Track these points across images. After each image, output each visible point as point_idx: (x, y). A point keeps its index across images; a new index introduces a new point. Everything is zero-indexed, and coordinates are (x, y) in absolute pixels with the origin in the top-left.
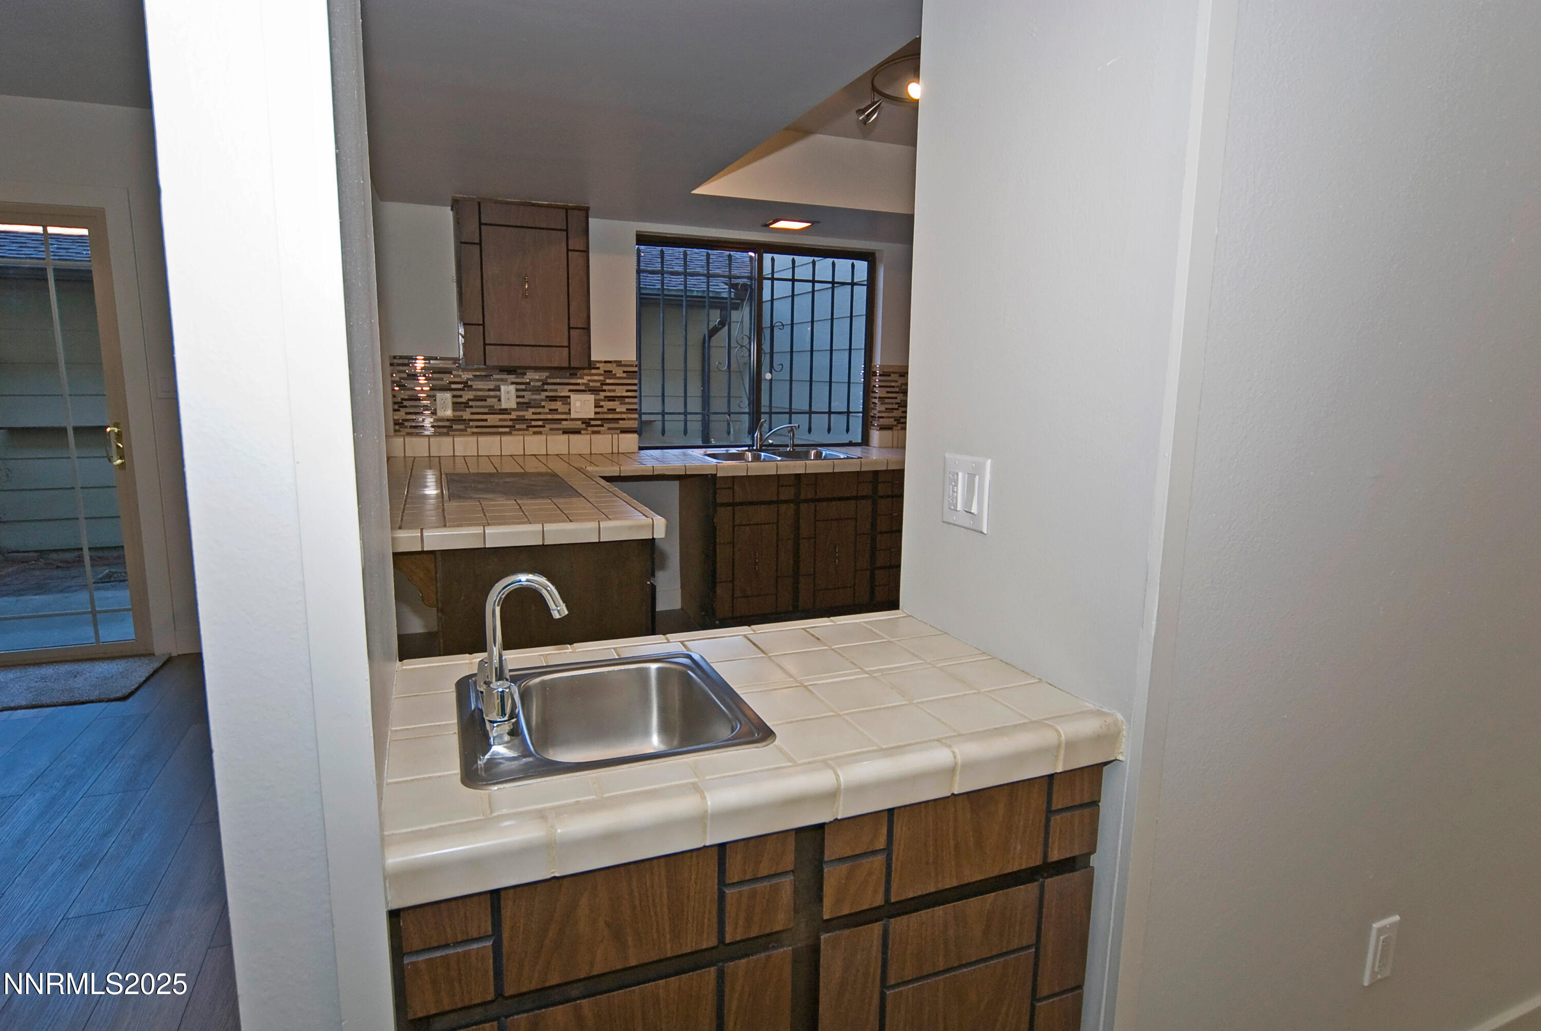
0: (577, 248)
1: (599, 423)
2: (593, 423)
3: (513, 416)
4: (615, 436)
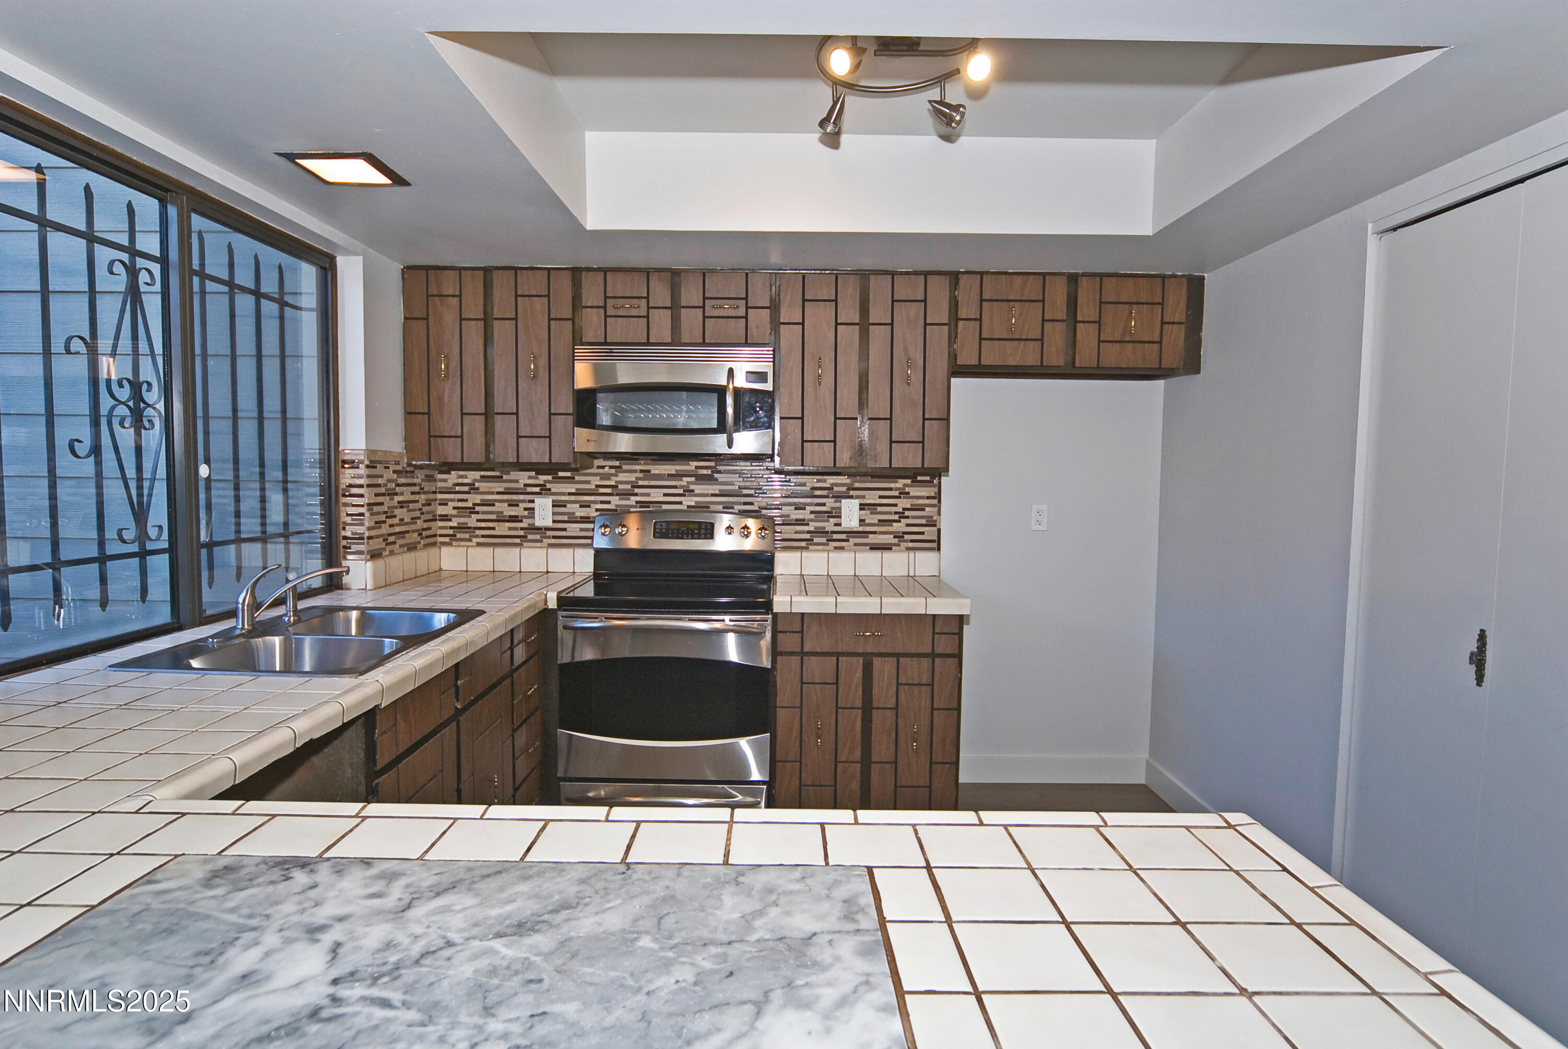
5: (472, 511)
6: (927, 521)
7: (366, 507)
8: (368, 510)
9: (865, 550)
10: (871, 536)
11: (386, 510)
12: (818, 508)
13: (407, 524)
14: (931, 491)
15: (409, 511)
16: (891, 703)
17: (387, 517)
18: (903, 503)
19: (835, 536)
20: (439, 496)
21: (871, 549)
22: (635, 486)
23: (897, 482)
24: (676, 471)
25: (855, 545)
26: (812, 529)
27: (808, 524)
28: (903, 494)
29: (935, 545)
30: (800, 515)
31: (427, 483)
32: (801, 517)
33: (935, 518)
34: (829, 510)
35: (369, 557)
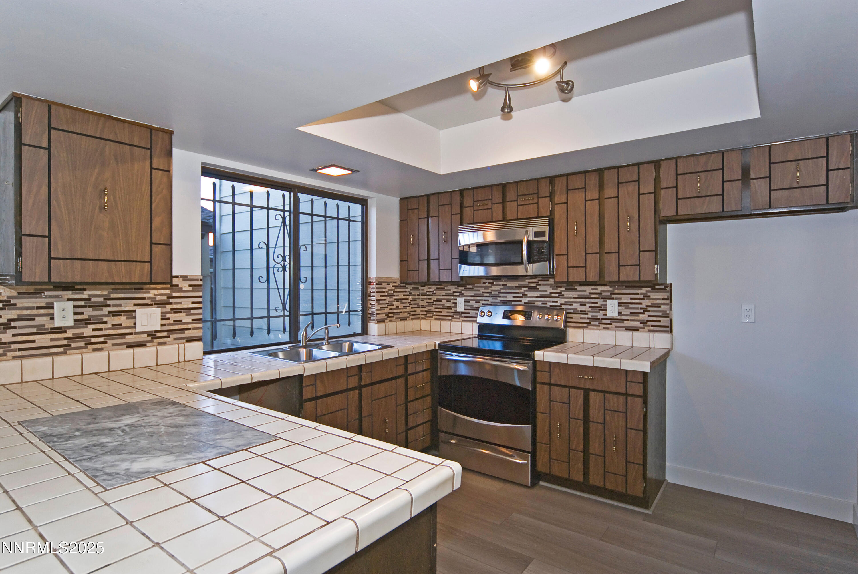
0: (161, 168)
1: (165, 334)
2: (158, 335)
3: (69, 334)
4: (182, 346)
5: (432, 303)
6: (662, 314)
7: (375, 301)
8: (377, 302)
9: (622, 330)
10: (625, 322)
11: (388, 302)
12: (593, 305)
13: (401, 309)
14: (665, 295)
15: (401, 303)
16: (601, 420)
17: (387, 306)
18: (646, 303)
19: (604, 321)
20: (421, 297)
21: (626, 330)
22: (500, 292)
23: (642, 290)
24: (519, 284)
25: (616, 327)
26: (590, 317)
27: (587, 314)
28: (646, 297)
29: (668, 329)
30: (583, 308)
31: (413, 291)
32: (584, 310)
33: (668, 312)
34: (600, 306)
35: (377, 322)
